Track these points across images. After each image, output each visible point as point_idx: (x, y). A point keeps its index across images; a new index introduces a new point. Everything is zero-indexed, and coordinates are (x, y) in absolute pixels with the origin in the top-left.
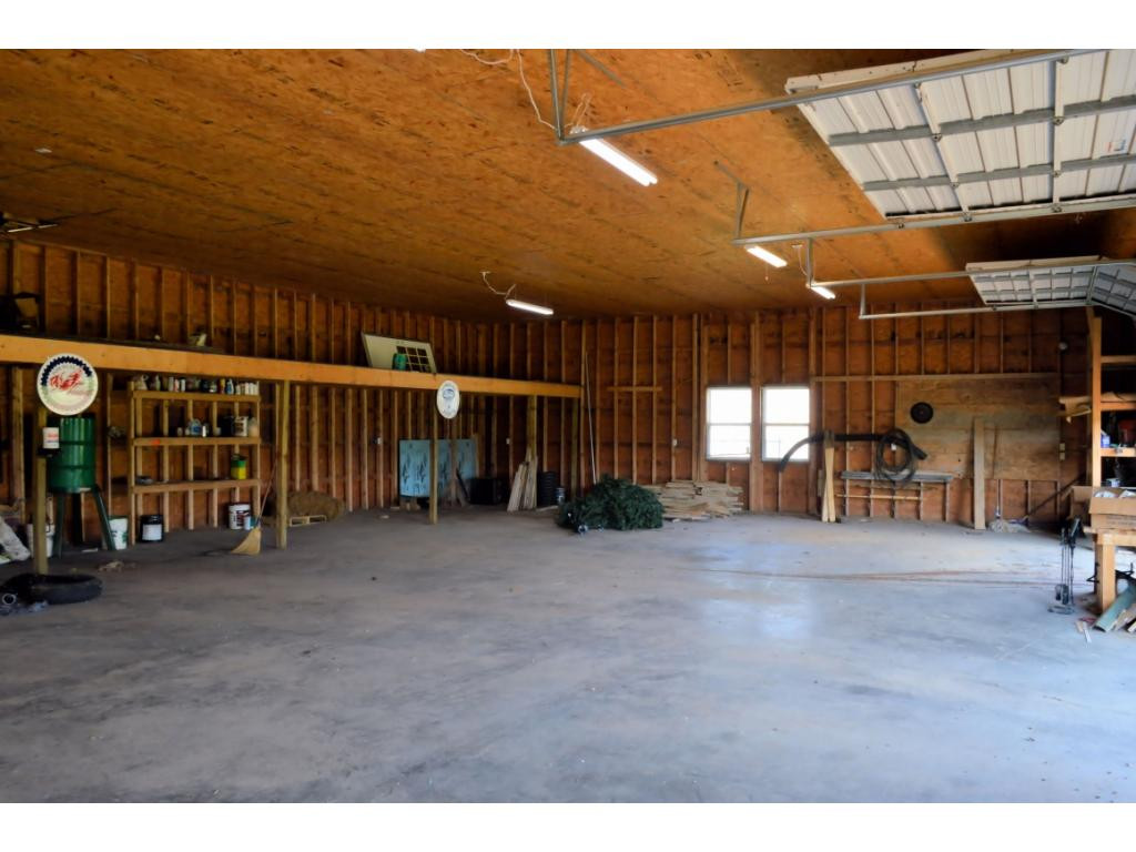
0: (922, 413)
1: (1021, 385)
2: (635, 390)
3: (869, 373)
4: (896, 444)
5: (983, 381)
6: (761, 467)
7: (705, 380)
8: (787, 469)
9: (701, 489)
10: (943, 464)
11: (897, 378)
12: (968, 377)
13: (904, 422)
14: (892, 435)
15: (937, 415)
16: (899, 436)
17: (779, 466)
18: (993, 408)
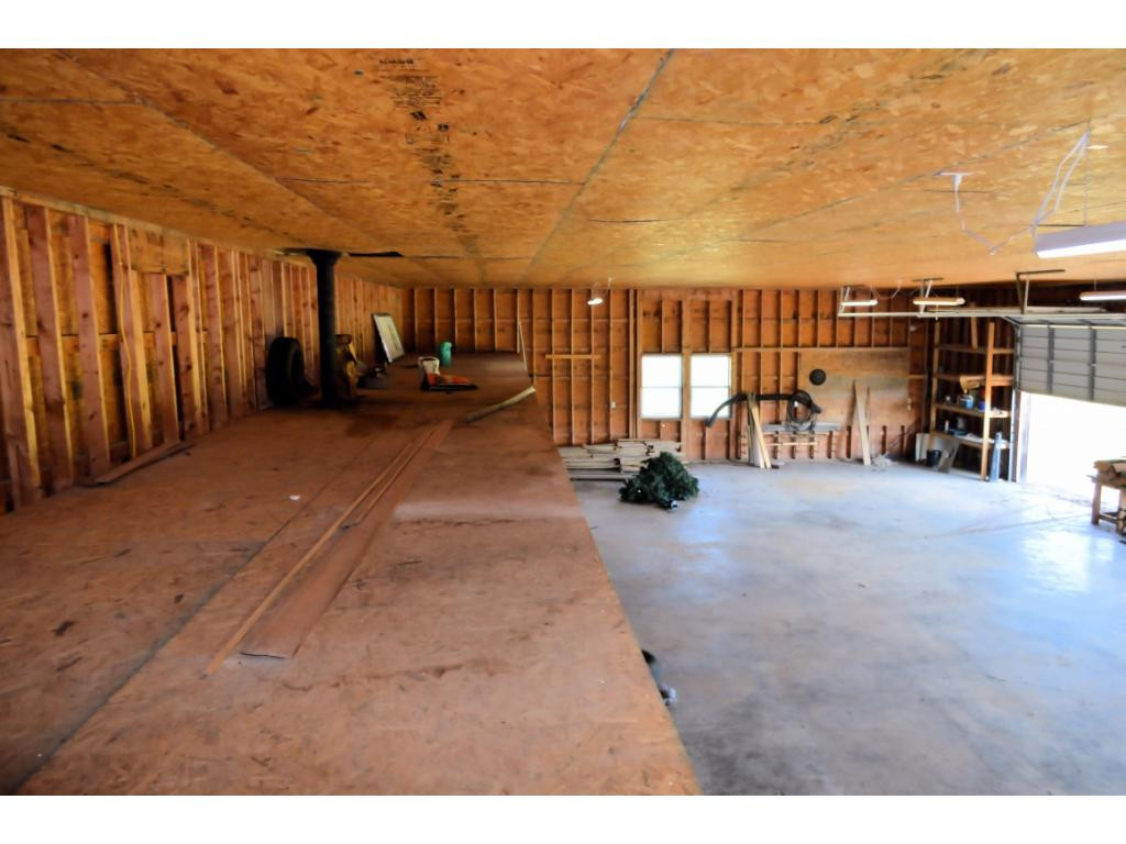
0: (817, 377)
1: (885, 356)
2: (573, 357)
3: (778, 345)
4: (799, 401)
5: (860, 353)
6: (690, 424)
7: (640, 350)
8: (714, 425)
9: (652, 447)
10: (831, 417)
11: (799, 350)
12: (851, 350)
13: (804, 383)
14: (795, 394)
15: (829, 379)
16: (800, 395)
17: (705, 423)
18: (866, 374)
